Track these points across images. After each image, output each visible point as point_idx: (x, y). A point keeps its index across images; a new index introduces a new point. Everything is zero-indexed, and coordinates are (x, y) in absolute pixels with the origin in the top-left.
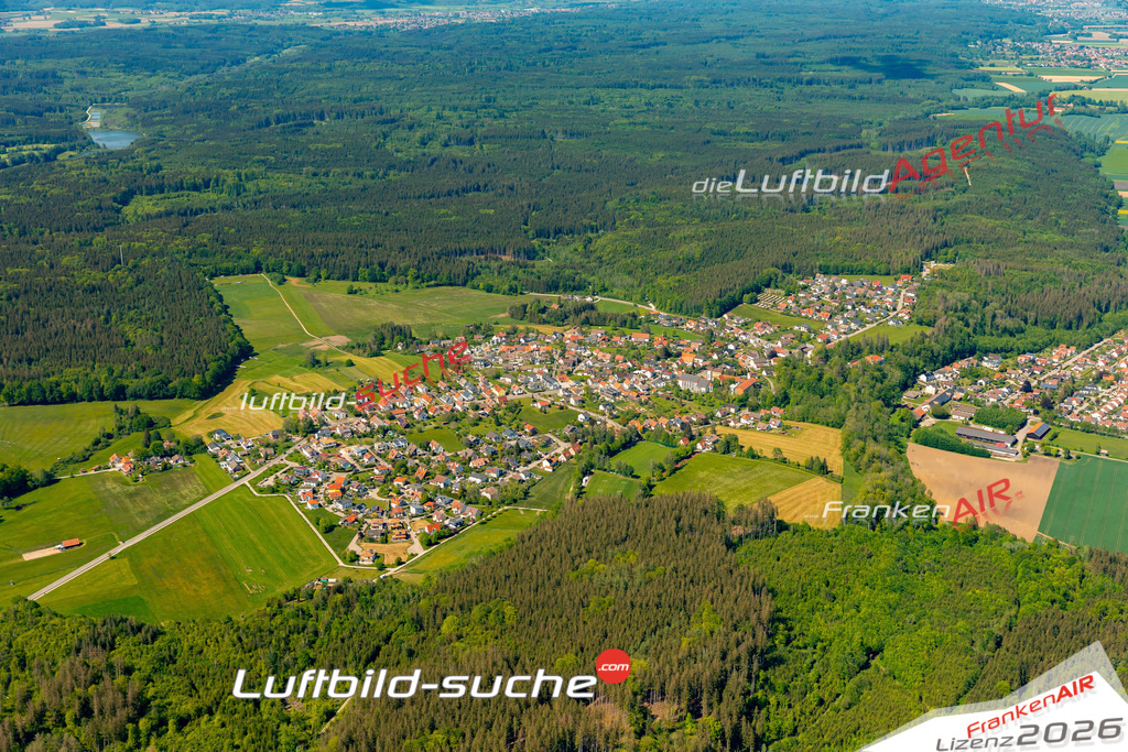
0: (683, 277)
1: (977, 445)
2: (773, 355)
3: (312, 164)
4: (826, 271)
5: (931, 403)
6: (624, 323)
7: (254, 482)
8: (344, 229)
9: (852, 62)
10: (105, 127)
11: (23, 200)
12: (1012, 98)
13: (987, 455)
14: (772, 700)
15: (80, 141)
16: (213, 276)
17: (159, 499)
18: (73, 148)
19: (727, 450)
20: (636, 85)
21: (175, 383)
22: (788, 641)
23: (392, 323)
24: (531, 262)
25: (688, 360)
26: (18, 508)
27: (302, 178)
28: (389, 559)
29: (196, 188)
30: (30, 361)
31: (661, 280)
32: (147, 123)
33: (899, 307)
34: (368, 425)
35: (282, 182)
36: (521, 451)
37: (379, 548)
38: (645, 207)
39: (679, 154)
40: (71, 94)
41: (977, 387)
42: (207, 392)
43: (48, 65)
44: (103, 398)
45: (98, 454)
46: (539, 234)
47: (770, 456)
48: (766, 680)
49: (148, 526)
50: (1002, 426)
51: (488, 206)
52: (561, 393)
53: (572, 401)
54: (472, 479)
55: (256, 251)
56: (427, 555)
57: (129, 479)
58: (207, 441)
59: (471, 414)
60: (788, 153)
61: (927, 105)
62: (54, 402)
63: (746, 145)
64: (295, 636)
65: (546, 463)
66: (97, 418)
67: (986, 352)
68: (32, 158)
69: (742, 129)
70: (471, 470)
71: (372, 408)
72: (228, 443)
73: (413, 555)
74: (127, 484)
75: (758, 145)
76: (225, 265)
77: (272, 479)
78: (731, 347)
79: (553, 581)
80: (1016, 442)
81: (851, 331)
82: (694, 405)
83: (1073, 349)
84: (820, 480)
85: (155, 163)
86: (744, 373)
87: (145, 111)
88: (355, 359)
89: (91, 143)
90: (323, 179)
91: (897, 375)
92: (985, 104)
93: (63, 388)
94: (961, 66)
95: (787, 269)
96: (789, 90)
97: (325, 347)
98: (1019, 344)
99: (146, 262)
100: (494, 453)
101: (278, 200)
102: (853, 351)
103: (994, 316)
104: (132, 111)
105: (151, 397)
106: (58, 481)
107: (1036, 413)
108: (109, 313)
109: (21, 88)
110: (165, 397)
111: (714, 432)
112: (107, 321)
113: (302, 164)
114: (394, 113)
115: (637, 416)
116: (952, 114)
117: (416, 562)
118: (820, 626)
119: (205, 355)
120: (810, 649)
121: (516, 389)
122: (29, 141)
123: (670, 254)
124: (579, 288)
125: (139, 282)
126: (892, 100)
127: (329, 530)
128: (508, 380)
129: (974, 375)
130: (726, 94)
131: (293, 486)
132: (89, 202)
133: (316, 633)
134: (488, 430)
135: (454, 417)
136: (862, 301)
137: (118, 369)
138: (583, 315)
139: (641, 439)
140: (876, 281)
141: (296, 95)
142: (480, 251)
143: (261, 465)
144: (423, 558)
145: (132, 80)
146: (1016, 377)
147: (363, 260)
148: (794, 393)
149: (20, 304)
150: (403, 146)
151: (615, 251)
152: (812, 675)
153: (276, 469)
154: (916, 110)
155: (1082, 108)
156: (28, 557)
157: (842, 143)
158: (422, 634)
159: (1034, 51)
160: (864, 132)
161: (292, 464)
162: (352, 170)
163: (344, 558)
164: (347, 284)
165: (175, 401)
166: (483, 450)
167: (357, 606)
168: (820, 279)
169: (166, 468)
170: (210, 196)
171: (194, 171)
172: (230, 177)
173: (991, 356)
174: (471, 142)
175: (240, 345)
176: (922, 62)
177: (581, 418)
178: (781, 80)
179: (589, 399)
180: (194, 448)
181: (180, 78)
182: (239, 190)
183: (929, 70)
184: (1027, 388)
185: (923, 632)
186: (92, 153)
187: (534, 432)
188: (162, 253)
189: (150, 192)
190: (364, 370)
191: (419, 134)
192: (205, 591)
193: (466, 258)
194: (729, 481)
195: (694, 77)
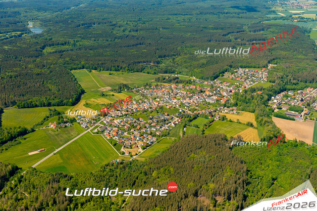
0: (202, 69)
1: (291, 117)
2: (231, 91)
3: (94, 37)
4: (242, 67)
5: (277, 105)
6: (187, 83)
7: (91, 131)
8: (105, 56)
9: (237, 7)
10: (34, 27)
11: (15, 48)
12: (282, 17)
13: (294, 120)
14: (249, 195)
15: (28, 31)
16: (71, 70)
17: (65, 136)
18: (26, 33)
19: (223, 120)
20: (180, 14)
21: (65, 101)
22: (251, 177)
23: (123, 83)
24: (159, 65)
25: (208, 93)
26: (25, 139)
27: (92, 41)
28: (133, 153)
29: (63, 44)
30: (23, 95)
31: (195, 70)
32: (46, 26)
33: (264, 77)
34: (121, 113)
35: (86, 43)
36: (165, 121)
37: (130, 150)
38: (188, 49)
39: (194, 34)
40: (23, 18)
41: (288, 100)
42: (74, 104)
43: (16, 9)
44: (45, 106)
45: (45, 122)
46: (159, 57)
47: (236, 121)
48: (247, 189)
49: (64, 144)
50: (297, 111)
51: (144, 49)
52: (174, 103)
53: (177, 106)
54: (153, 129)
55: (83, 63)
56: (144, 152)
57: (55, 130)
58: (76, 119)
59: (150, 110)
60: (225, 33)
61: (260, 19)
62: (31, 107)
63: (212, 31)
64: (111, 178)
65: (173, 124)
66: (44, 112)
67: (289, 90)
68: (15, 36)
69: (211, 26)
70: (152, 126)
71: (122, 108)
72: (82, 119)
73: (140, 152)
74: (55, 132)
75: (215, 31)
76: (74, 67)
77: (96, 130)
78: (218, 89)
79: (182, 160)
80: (301, 116)
81: (251, 84)
82: (211, 106)
83: (312, 89)
84: (251, 128)
85: (50, 37)
86: (224, 97)
87: (45, 22)
88: (114, 94)
89: (31, 32)
90: (98, 42)
91: (266, 97)
92: (275, 19)
93: (33, 103)
94: (267, 8)
95: (231, 66)
96: (221, 16)
97: (104, 90)
98: (298, 87)
99: (52, 66)
100: (158, 121)
101: (86, 48)
102: (253, 90)
103: (290, 80)
104: (41, 22)
105: (58, 105)
106: (35, 131)
107: (306, 107)
108: (43, 81)
109: (9, 16)
110: (62, 105)
111: (218, 114)
112: (43, 83)
113: (91, 37)
114: (114, 23)
115: (196, 110)
116: (267, 22)
117: (141, 154)
118: (259, 172)
119: (72, 93)
120: (257, 179)
121: (161, 102)
122: (14, 31)
123: (197, 62)
124: (173, 72)
125: (51, 72)
126: (250, 18)
127: (115, 145)
128: (158, 100)
129: (287, 96)
130: (204, 17)
131: (103, 132)
132: (34, 49)
133: (117, 176)
134: (155, 114)
135: (145, 111)
136: (253, 75)
137: (48, 97)
138: (176, 80)
139: (198, 116)
140: (256, 70)
141: (86, 17)
142: (144, 62)
143: (93, 126)
144: (143, 153)
145: (40, 14)
146: (298, 97)
147: (113, 65)
148: (239, 103)
149: (18, 79)
150: (118, 32)
151: (182, 62)
152: (259, 187)
153: (97, 127)
154: (257, 21)
155: (302, 20)
156: (30, 154)
157: (239, 30)
158: (147, 177)
159: (286, 4)
160: (244, 27)
161: (101, 125)
162: (105, 39)
163: (120, 153)
164: (109, 72)
165: (65, 106)
166: (155, 120)
167: (127, 168)
168: (240, 69)
169: (66, 127)
170: (67, 47)
171: (62, 40)
172: (72, 41)
173: (291, 91)
174: (137, 31)
175: (81, 90)
176: (256, 7)
177: (180, 110)
178: (219, 13)
179: (182, 105)
180: (73, 120)
181: (53, 13)
182: (74, 45)
183: (258, 9)
184: (302, 100)
185: (288, 173)
186: (32, 34)
187: (168, 115)
188: (56, 63)
189: (50, 46)
190: (117, 97)
191: (122, 29)
192: (82, 164)
193: (141, 64)
194: (225, 129)
195: (195, 12)
